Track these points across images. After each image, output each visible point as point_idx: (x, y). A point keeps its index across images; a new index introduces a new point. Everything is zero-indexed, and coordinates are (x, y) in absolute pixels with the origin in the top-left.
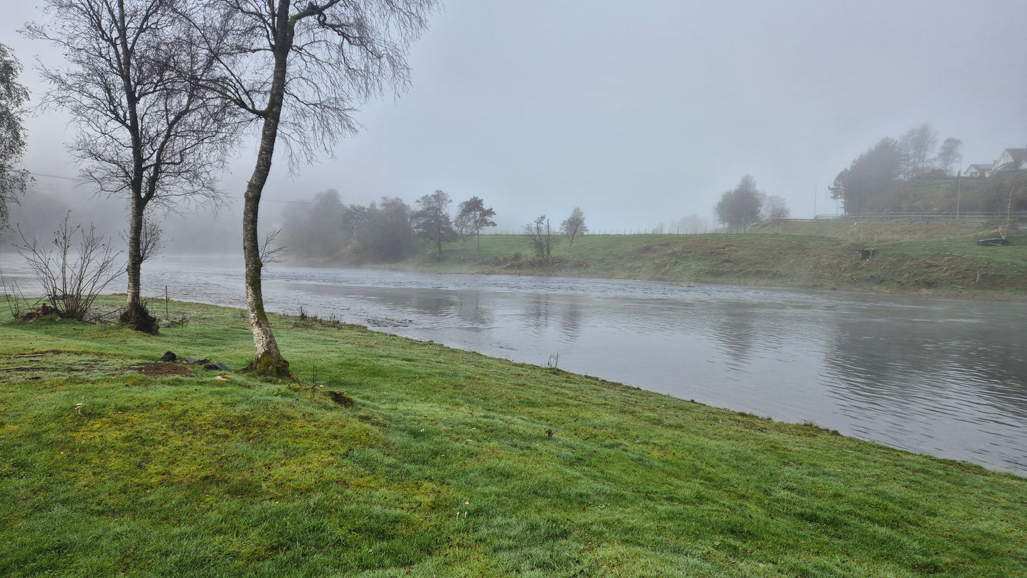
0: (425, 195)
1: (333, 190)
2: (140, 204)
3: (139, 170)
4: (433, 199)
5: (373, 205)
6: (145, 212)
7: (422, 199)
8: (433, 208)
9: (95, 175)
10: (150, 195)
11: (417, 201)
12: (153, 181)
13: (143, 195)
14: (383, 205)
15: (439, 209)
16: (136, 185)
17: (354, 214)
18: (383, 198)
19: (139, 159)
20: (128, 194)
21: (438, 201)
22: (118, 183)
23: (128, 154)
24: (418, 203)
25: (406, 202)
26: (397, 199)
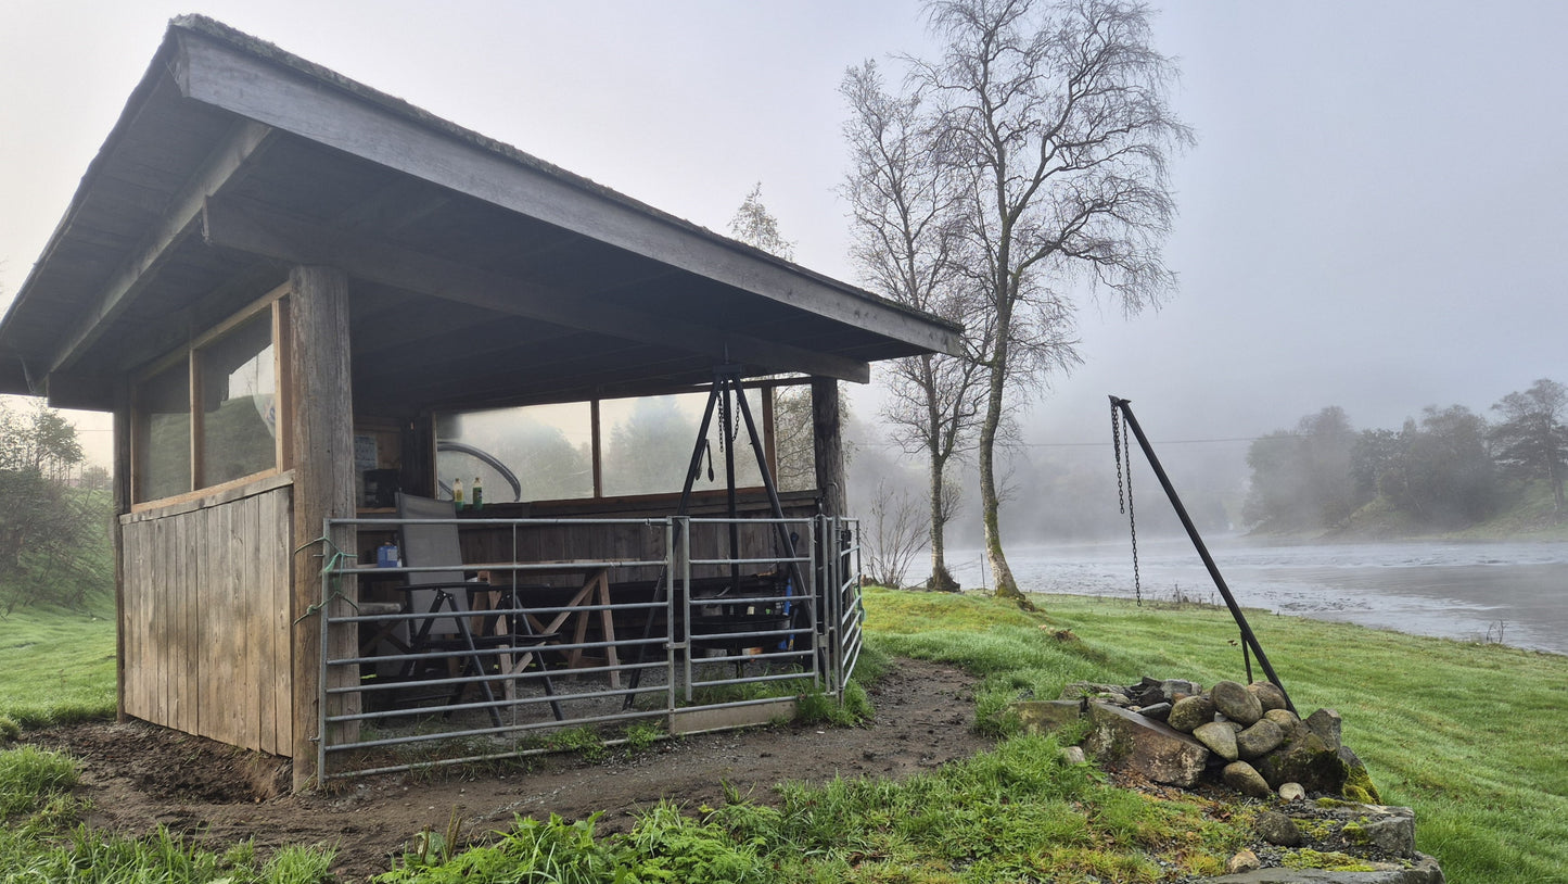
0: (1510, 392)
1: (1332, 408)
2: (938, 462)
3: (936, 426)
4: (1530, 398)
5: (1409, 425)
6: (944, 468)
7: (1505, 401)
8: (1534, 416)
9: (900, 438)
10: (948, 452)
11: (1495, 407)
12: (950, 435)
13: (941, 453)
14: (1426, 423)
15: (1549, 417)
16: (933, 444)
17: (1374, 444)
18: (1426, 410)
19: (935, 415)
20: (927, 453)
21: (1542, 400)
22: (919, 442)
23: (924, 411)
24: (1496, 410)
25: (1475, 411)
26: (1456, 407)
